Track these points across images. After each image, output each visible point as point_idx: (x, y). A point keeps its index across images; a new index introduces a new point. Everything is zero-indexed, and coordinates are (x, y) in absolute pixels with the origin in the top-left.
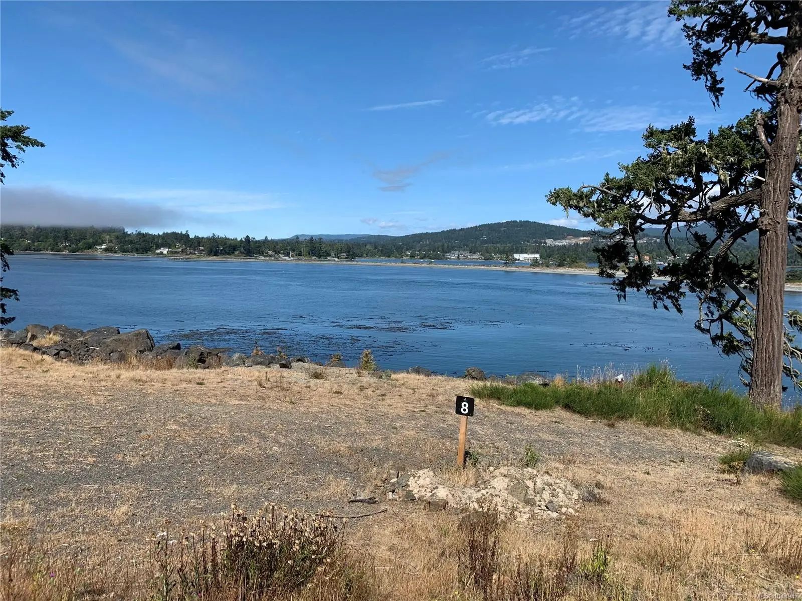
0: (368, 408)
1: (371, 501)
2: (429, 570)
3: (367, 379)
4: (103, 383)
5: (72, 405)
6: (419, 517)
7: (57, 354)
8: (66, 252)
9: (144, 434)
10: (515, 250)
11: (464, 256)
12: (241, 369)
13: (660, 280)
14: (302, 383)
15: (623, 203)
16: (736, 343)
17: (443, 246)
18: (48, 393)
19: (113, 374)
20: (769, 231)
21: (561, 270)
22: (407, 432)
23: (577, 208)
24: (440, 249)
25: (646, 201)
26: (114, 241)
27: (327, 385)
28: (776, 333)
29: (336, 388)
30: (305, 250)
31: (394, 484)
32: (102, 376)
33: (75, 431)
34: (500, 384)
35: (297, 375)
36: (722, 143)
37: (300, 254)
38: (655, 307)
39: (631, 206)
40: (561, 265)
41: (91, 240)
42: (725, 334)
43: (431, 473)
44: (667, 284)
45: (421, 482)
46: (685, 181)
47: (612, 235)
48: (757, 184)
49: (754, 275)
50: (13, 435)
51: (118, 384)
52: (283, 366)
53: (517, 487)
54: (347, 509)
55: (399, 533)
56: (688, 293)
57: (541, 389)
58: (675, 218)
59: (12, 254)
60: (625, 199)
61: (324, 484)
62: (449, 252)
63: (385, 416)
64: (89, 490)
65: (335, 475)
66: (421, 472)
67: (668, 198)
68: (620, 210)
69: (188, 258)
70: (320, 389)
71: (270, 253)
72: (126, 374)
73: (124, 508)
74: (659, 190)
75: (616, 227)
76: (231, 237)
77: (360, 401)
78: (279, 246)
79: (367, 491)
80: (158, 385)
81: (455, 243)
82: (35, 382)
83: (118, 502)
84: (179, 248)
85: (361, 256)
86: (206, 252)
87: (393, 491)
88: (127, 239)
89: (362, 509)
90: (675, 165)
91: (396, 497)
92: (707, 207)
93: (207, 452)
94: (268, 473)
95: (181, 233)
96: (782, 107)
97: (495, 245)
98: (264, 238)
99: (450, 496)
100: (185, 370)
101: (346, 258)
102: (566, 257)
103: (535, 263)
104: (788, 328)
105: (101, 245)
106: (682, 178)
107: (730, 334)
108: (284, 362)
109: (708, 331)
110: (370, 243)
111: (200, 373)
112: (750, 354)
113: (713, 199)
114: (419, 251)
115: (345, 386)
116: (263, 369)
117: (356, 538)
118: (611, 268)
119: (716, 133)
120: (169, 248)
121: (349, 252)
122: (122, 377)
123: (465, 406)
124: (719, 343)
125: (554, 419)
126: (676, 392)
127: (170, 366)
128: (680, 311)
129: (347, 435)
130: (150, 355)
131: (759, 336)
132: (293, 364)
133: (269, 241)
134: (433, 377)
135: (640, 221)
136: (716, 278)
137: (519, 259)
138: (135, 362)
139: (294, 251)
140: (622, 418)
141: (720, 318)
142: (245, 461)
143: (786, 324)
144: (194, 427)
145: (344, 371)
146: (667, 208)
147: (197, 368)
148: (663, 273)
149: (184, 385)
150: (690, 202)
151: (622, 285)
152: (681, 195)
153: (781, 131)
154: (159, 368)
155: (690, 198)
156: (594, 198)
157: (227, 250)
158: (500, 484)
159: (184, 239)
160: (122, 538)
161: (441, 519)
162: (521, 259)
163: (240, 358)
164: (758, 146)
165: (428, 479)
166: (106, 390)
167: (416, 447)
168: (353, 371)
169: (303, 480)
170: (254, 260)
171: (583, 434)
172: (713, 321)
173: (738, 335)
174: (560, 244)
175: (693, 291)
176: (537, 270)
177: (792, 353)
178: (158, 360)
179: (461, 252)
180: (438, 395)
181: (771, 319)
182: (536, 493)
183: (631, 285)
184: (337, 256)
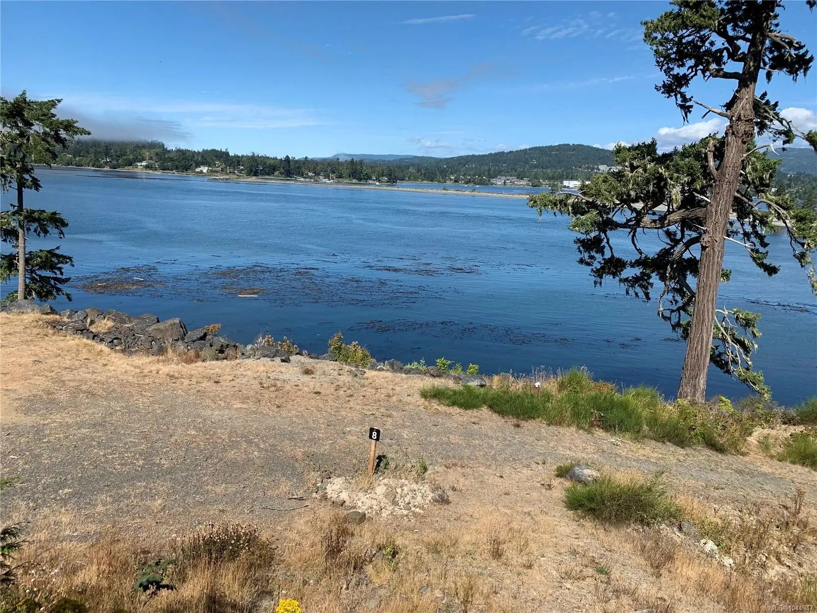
3: (344, 378)
4: (146, 380)
5: (126, 407)
6: (324, 511)
7: (112, 342)
8: (107, 168)
9: (173, 440)
10: (565, 177)
11: (511, 182)
12: (251, 362)
14: (294, 381)
17: (489, 170)
18: (109, 391)
19: (154, 368)
20: (708, 247)
24: (486, 173)
26: (154, 158)
27: (312, 384)
28: (705, 335)
29: (318, 387)
30: (345, 172)
31: (318, 487)
32: (145, 371)
33: (130, 435)
35: (292, 370)
36: (679, 165)
37: (340, 177)
38: (628, 293)
41: (131, 157)
43: (342, 482)
44: (638, 274)
45: (334, 487)
51: (157, 381)
52: (284, 360)
56: (657, 282)
57: (477, 390)
58: (639, 224)
62: (496, 177)
64: (140, 487)
66: (336, 480)
69: (228, 179)
70: (305, 389)
71: (310, 174)
72: (165, 369)
76: (272, 156)
78: (319, 168)
79: (300, 492)
80: (186, 382)
81: (502, 166)
82: (99, 378)
83: (157, 497)
84: (218, 167)
85: (403, 180)
86: (246, 171)
87: (317, 492)
88: (167, 156)
90: (636, 183)
91: (317, 497)
93: (211, 456)
95: (221, 151)
96: (730, 138)
97: (544, 170)
99: (348, 498)
100: (208, 364)
101: (388, 182)
105: (141, 161)
109: (669, 319)
110: (413, 165)
114: (464, 176)
116: (268, 362)
120: (209, 166)
121: (390, 175)
122: (160, 372)
123: (375, 434)
127: (197, 359)
128: (648, 298)
129: (308, 440)
130: (182, 346)
131: (692, 336)
132: (292, 358)
133: (308, 162)
137: (568, 187)
138: (170, 354)
139: (334, 172)
141: (679, 309)
144: (205, 433)
147: (217, 359)
151: (599, 273)
154: (188, 362)
157: (267, 170)
159: (224, 156)
162: (571, 186)
163: (252, 349)
165: (338, 485)
169: (266, 481)
170: (293, 182)
171: (486, 435)
172: (673, 311)
178: (188, 352)
179: (508, 178)
181: (702, 323)
183: (607, 273)
184: (378, 180)
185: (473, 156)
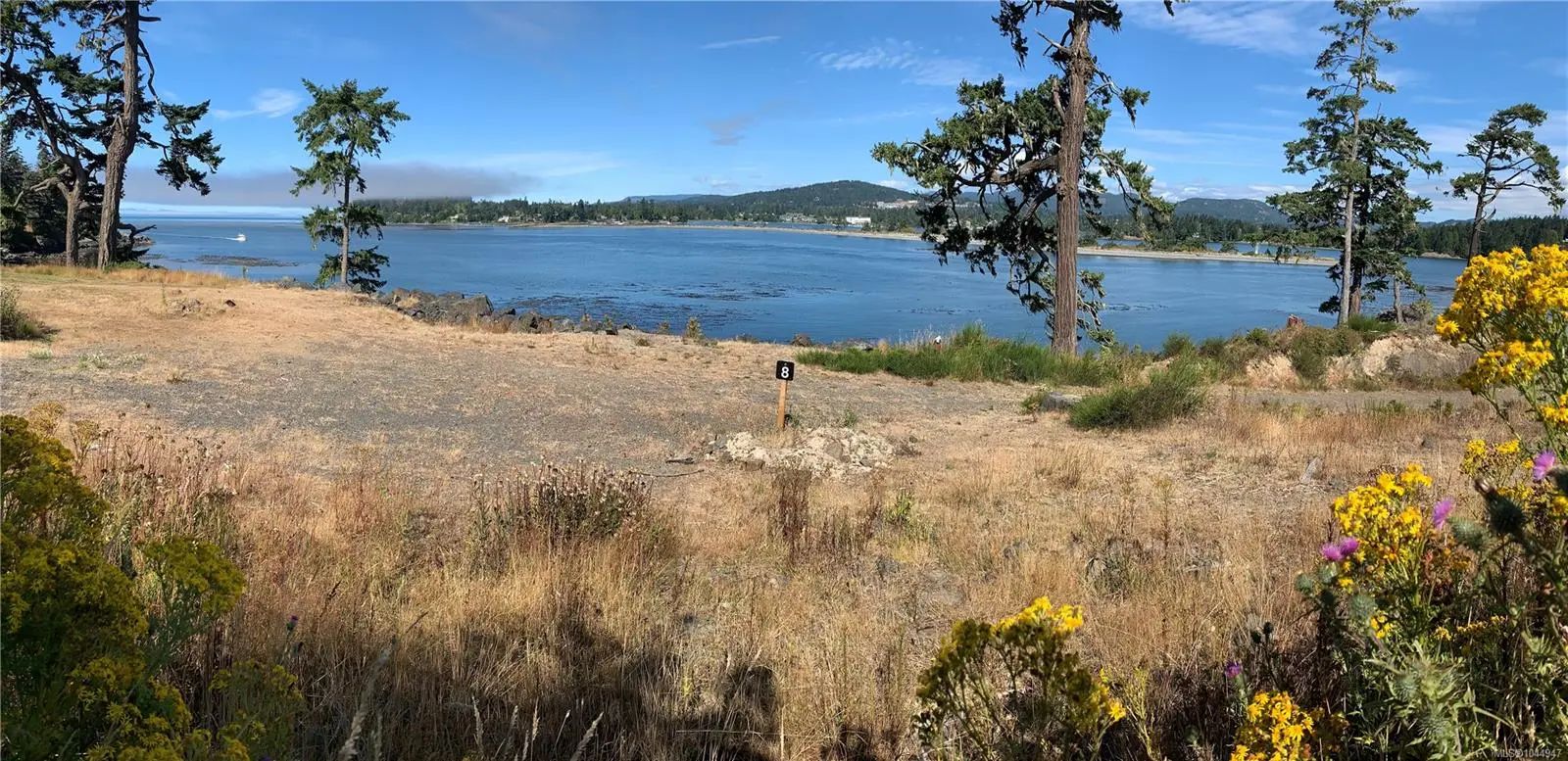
0: (692, 375)
1: (688, 462)
2: (740, 525)
3: (692, 346)
4: (448, 343)
5: (423, 359)
6: (735, 477)
7: (415, 315)
8: (427, 223)
9: (478, 390)
10: (847, 213)
11: (798, 219)
12: (570, 335)
13: (975, 244)
14: (628, 350)
15: (943, 163)
16: (1041, 301)
17: (778, 207)
18: (405, 346)
19: (457, 335)
20: (1064, 196)
21: (892, 235)
22: (730, 398)
23: (903, 166)
24: (774, 210)
25: (962, 161)
26: (464, 211)
27: (652, 352)
28: (1071, 290)
29: (661, 355)
30: (637, 213)
31: (711, 446)
32: (448, 337)
33: (424, 381)
34: (826, 350)
35: (623, 342)
36: (1025, 106)
37: (632, 218)
38: (973, 271)
39: (949, 166)
40: (891, 230)
41: (445, 211)
42: (1032, 294)
43: (750, 436)
44: (982, 248)
45: (739, 444)
46: (997, 142)
47: (931, 198)
48: (1056, 150)
49: (1055, 238)
50: (377, 379)
51: (461, 344)
52: (610, 333)
53: (833, 446)
54: (664, 468)
55: (714, 491)
56: (1001, 256)
57: (865, 353)
58: (988, 181)
59: (385, 224)
60: (943, 158)
61: (643, 445)
62: (784, 213)
63: (708, 382)
64: (431, 431)
65: (655, 437)
66: (739, 434)
67: (982, 159)
68: (939, 171)
69: (526, 227)
70: (646, 357)
71: (603, 217)
72: (468, 335)
73: (457, 451)
74: (974, 151)
75: (937, 188)
77: (685, 368)
78: (611, 211)
79: (685, 452)
80: (494, 347)
82: (397, 337)
83: (454, 445)
84: (518, 216)
85: (693, 219)
86: (543, 218)
87: (711, 453)
88: (474, 208)
89: (680, 469)
90: (987, 125)
91: (713, 458)
92: (1015, 171)
93: (532, 410)
94: (588, 432)
95: (521, 200)
96: (1073, 76)
97: (827, 207)
98: (596, 201)
99: (767, 456)
100: (519, 334)
101: (678, 221)
102: (895, 221)
103: (866, 228)
104: (1081, 286)
105: (454, 215)
106: (994, 139)
107: (1037, 293)
108: (610, 329)
109: (1018, 291)
111: (532, 337)
112: (1053, 311)
113: (1020, 163)
114: (752, 212)
115: (671, 353)
116: (591, 334)
117: (670, 495)
118: (933, 232)
119: (1021, 95)
120: (510, 215)
121: (681, 214)
122: (464, 338)
123: (785, 370)
124: (1028, 302)
125: (876, 382)
126: (988, 349)
127: (506, 330)
128: (994, 273)
129: (670, 400)
130: (488, 319)
131: (1059, 294)
132: (619, 331)
133: (601, 206)
134: (760, 344)
135: (958, 182)
136: (1023, 241)
137: (850, 223)
138: (475, 325)
139: (625, 214)
140: (940, 376)
141: (1028, 279)
142: (569, 419)
143: (1079, 282)
144: (522, 386)
145: (670, 338)
146: (981, 170)
147: (529, 332)
148: (979, 236)
149: (517, 347)
150: (1001, 165)
151: (943, 249)
152: (995, 156)
153: (1072, 100)
154: (496, 331)
155: (1001, 161)
156: (916, 156)
157: (562, 216)
158: (817, 443)
159: (524, 205)
160: (454, 475)
161: (756, 478)
162: (853, 222)
163: (570, 324)
164: (1055, 113)
165: (745, 442)
166: (451, 349)
167: (738, 411)
168: (679, 339)
169: (622, 440)
170: (587, 226)
171: (902, 394)
172: (1022, 282)
173: (1043, 294)
174: (891, 207)
175: (1005, 254)
176: (869, 235)
177: (1084, 307)
178: (495, 324)
180: (763, 361)
181: (1068, 278)
182: (851, 451)
183: (951, 249)
184: (668, 219)
185: (761, 192)
